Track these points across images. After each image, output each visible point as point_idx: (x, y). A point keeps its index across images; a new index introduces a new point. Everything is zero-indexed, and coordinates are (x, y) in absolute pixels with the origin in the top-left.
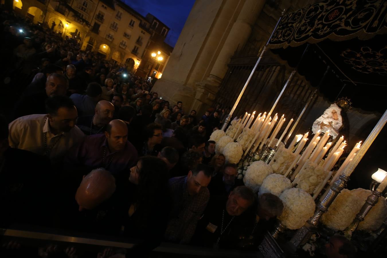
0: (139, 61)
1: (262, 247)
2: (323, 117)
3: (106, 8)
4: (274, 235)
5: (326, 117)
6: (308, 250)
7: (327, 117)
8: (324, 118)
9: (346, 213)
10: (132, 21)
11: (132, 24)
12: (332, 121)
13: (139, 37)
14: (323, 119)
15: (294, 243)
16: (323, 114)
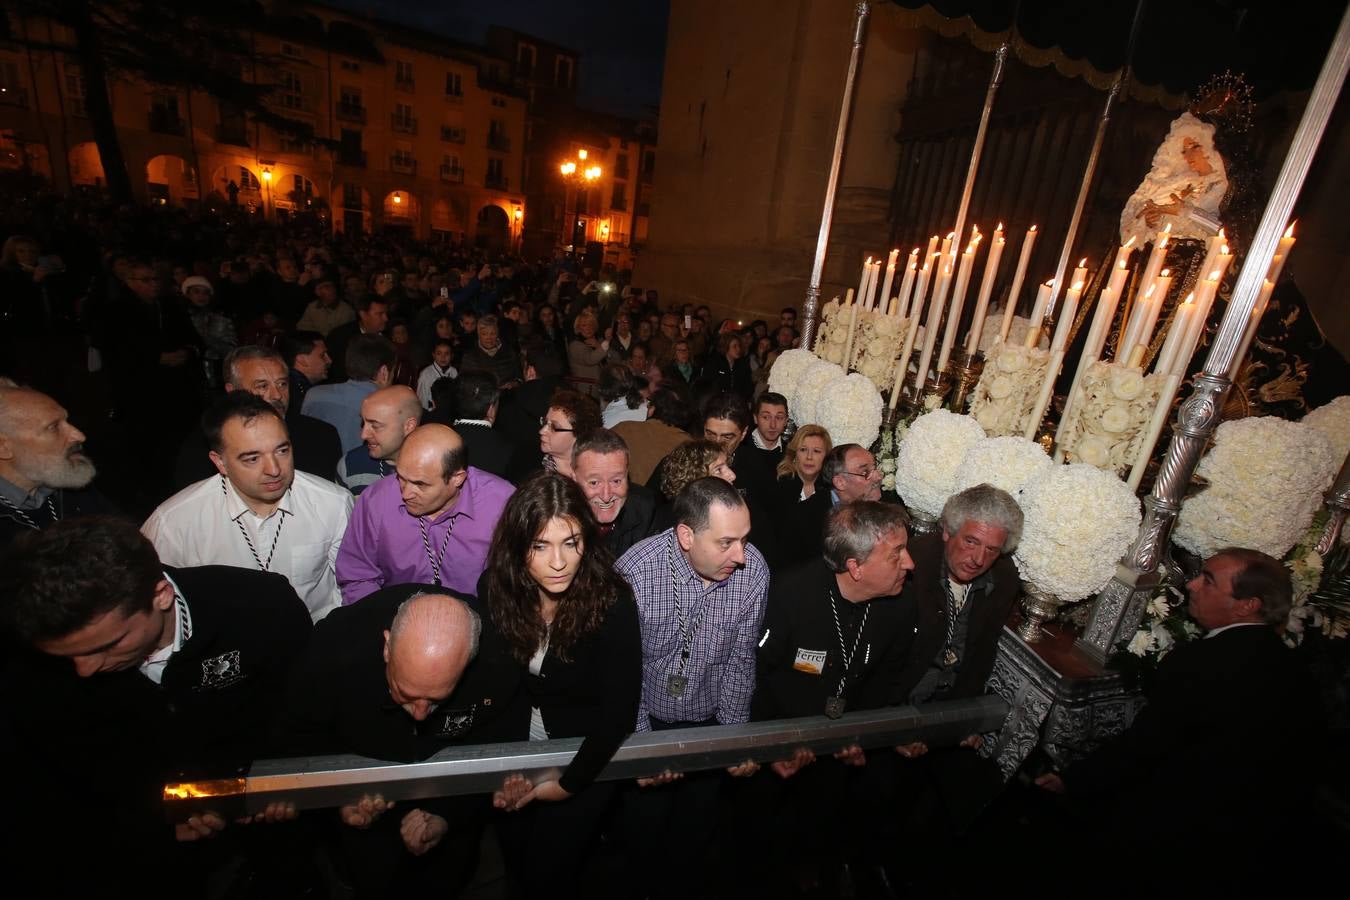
0: (519, 203)
1: (1000, 678)
2: (1151, 179)
3: (356, 67)
4: (1029, 634)
5: (1164, 175)
6: (1147, 652)
7: (1170, 176)
8: (1157, 182)
9: (1273, 498)
10: (449, 76)
11: (453, 90)
12: (1189, 186)
13: (493, 124)
14: (1154, 188)
15: (1095, 642)
16: (1148, 168)
